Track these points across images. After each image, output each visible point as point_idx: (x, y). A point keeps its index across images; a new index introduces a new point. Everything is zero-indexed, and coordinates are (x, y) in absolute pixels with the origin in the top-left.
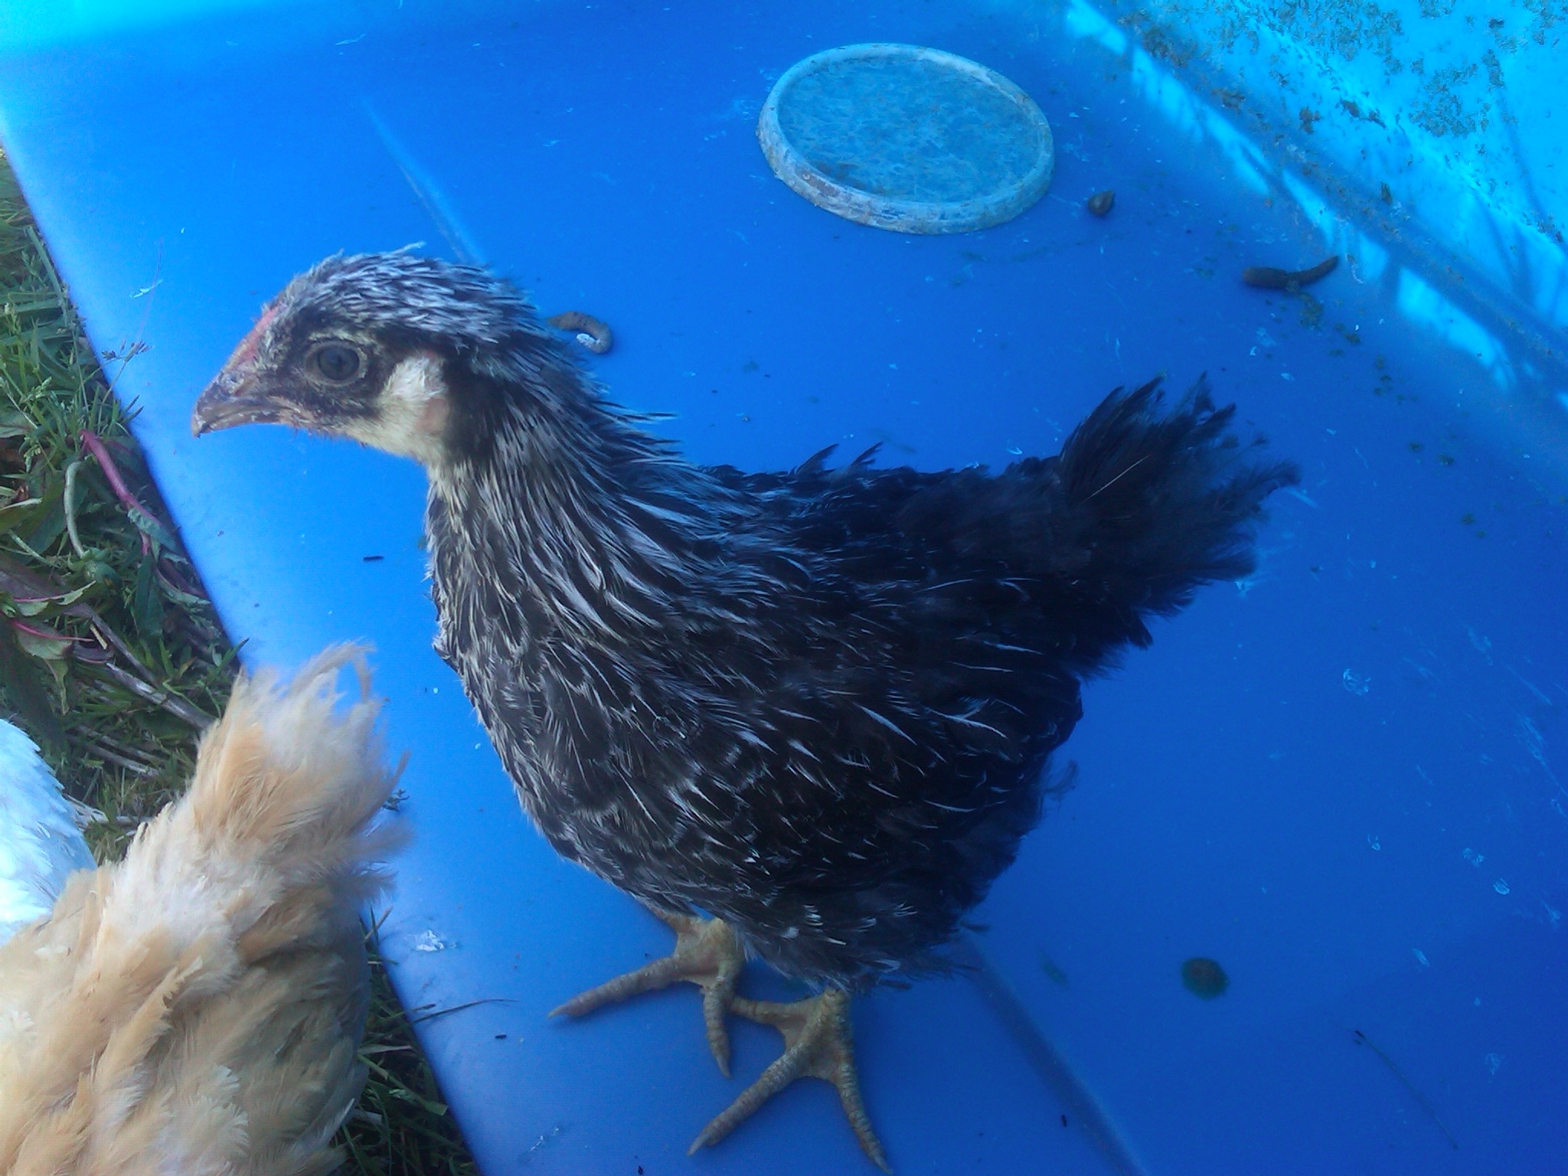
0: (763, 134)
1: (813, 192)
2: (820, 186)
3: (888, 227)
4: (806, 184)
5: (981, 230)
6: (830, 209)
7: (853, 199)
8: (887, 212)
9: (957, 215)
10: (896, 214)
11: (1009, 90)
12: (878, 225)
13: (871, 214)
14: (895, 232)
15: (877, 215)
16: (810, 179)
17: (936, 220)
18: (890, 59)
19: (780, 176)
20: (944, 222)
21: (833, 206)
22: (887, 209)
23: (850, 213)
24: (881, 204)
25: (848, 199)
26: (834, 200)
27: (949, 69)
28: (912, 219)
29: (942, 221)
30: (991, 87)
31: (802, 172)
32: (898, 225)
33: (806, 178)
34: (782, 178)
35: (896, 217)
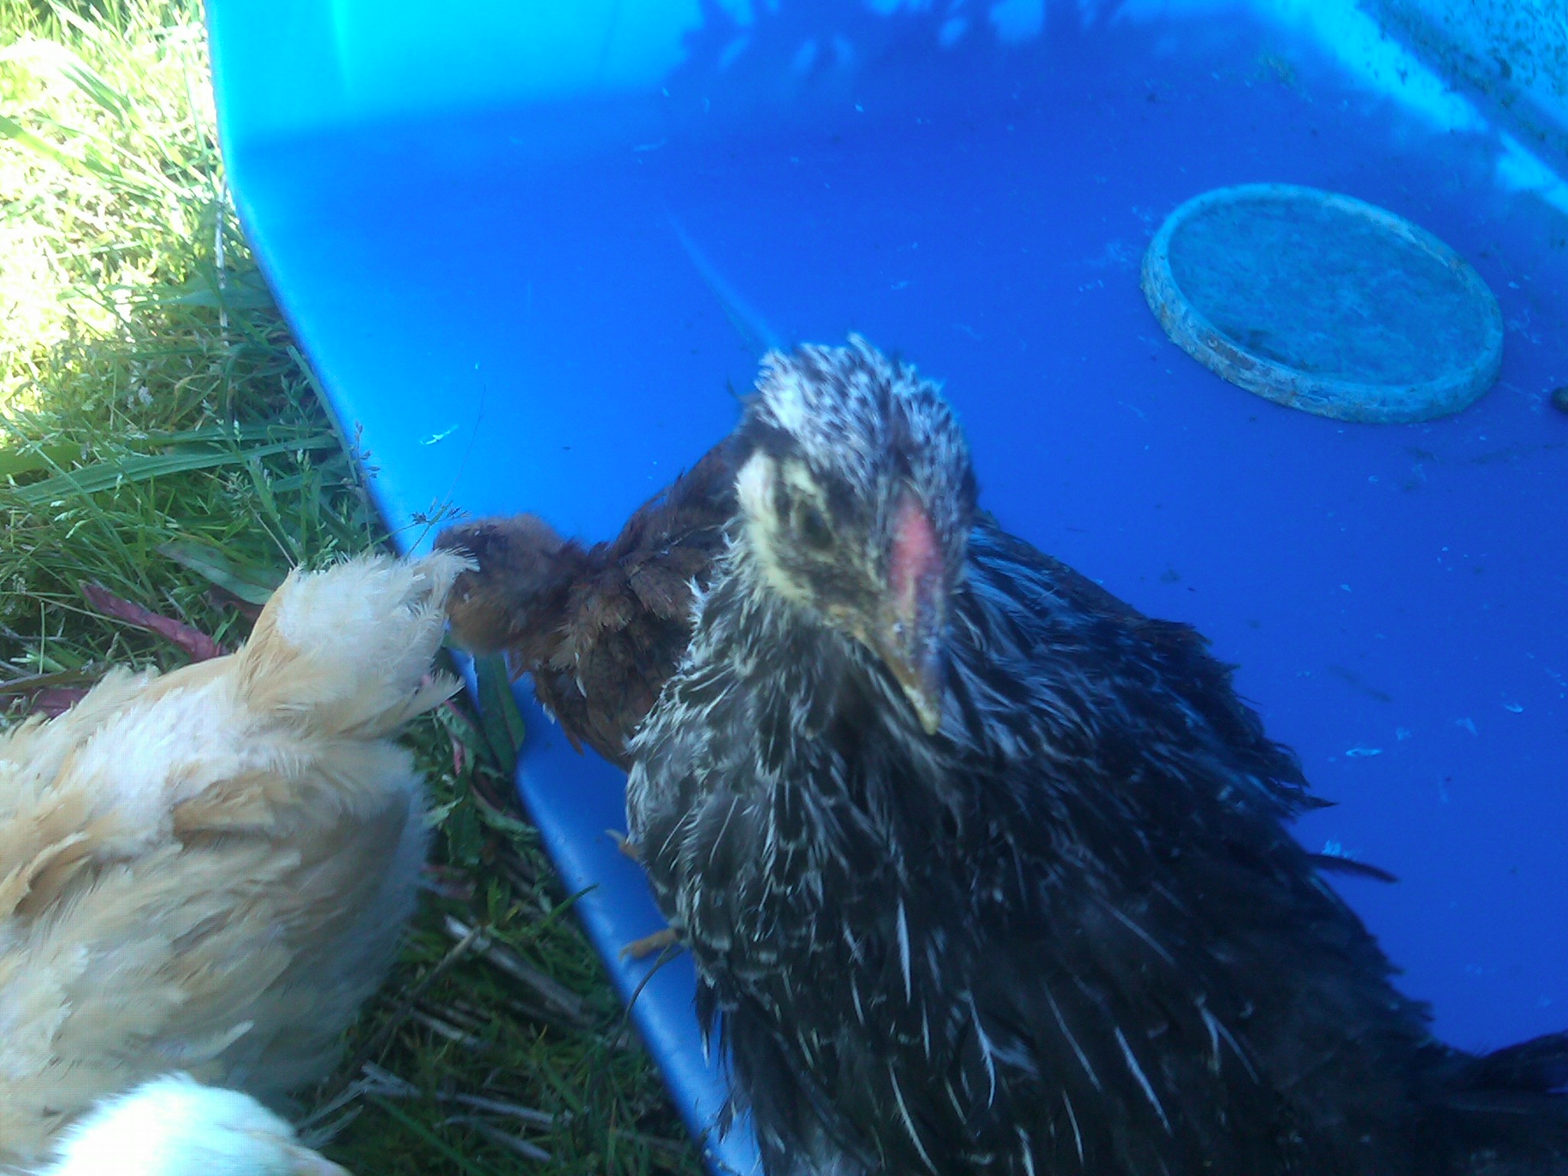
0: (1151, 287)
1: (1220, 362)
2: (1232, 356)
3: (1314, 411)
4: (1211, 351)
5: (1426, 421)
6: (1241, 384)
7: (1273, 374)
8: (1314, 392)
9: (1401, 402)
10: (1326, 396)
11: (1437, 250)
12: (1302, 408)
13: (1294, 394)
14: (1322, 417)
15: (1303, 396)
16: (1218, 346)
17: (1375, 406)
18: (1288, 204)
19: (1175, 339)
20: (1385, 409)
21: (1244, 380)
22: (1316, 389)
23: (1266, 390)
24: (1307, 383)
25: (1266, 373)
26: (1247, 375)
27: (1361, 219)
28: (1345, 404)
29: (1381, 408)
30: (1413, 246)
31: (1205, 337)
32: (1327, 408)
33: (1212, 345)
34: (1176, 341)
35: (1326, 400)
